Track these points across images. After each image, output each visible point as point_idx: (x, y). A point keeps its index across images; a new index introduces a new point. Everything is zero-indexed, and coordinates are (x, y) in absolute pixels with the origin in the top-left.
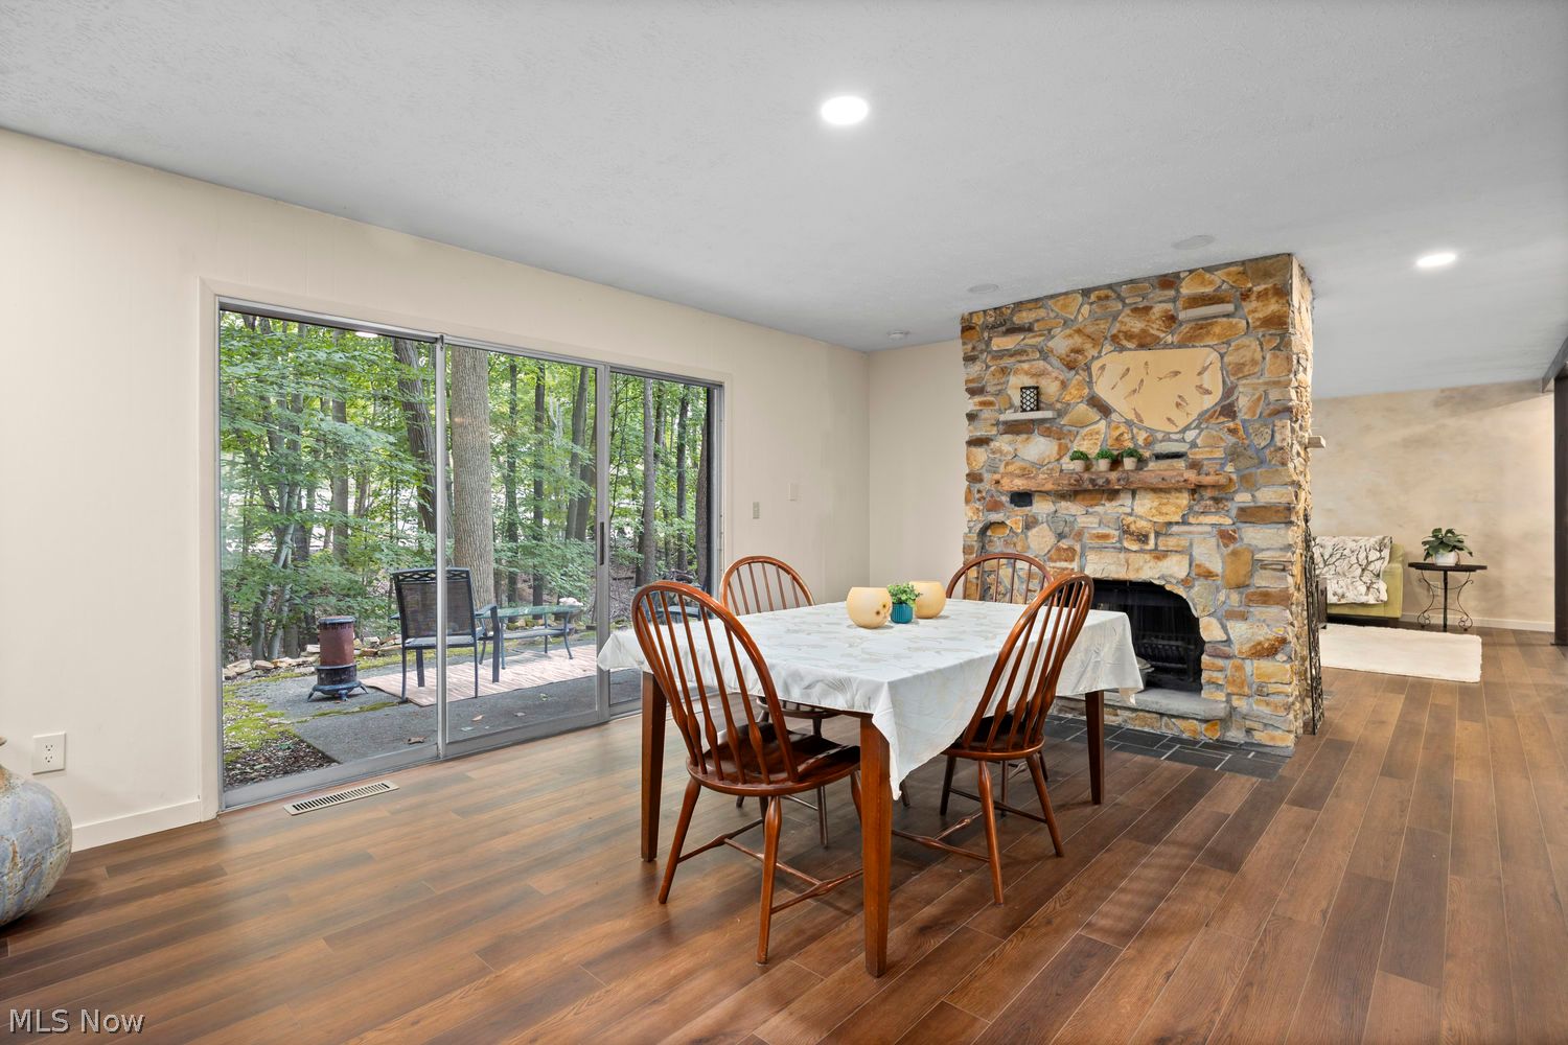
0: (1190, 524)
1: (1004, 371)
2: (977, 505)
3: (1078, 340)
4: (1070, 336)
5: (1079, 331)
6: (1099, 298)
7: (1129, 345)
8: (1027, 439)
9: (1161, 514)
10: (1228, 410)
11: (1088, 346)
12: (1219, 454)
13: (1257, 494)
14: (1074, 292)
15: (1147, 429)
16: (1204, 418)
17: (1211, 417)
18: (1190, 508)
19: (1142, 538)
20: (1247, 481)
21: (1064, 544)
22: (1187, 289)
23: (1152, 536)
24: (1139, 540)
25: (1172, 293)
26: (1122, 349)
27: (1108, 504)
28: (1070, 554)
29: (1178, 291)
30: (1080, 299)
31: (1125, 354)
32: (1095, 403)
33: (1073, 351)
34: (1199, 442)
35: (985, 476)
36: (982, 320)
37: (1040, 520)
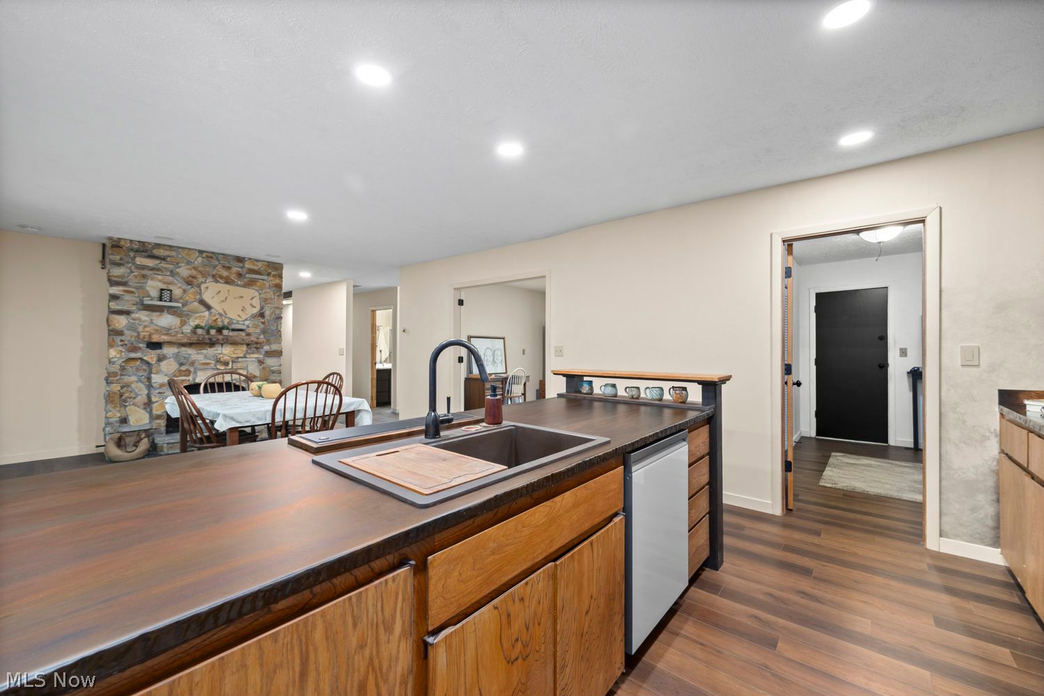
0: (247, 358)
1: (144, 276)
2: (120, 348)
3: (194, 272)
4: (190, 269)
5: (195, 268)
6: (207, 257)
7: (221, 281)
8: (161, 315)
9: (235, 354)
10: (262, 315)
11: (199, 276)
12: (258, 331)
13: (272, 346)
14: (196, 250)
15: (229, 318)
16: (254, 316)
17: (255, 317)
18: (247, 352)
19: (226, 364)
20: (268, 342)
21: (183, 368)
22: (248, 265)
23: (231, 363)
24: (224, 365)
25: (241, 265)
26: (217, 282)
27: (209, 349)
28: (188, 373)
29: (244, 265)
30: (197, 254)
31: (218, 284)
32: (202, 302)
33: (190, 276)
34: (250, 325)
35: (126, 332)
36: (129, 245)
37: (168, 356)
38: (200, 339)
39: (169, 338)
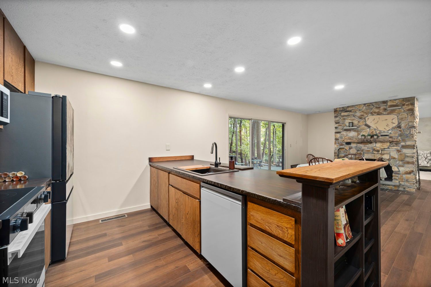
0: (390, 148)
1: (344, 119)
2: (338, 145)
3: (362, 113)
5: (363, 112)
6: (368, 105)
7: (375, 114)
8: (350, 132)
9: (383, 146)
10: (399, 127)
11: (365, 114)
12: (397, 135)
13: (406, 143)
14: (362, 104)
15: (379, 130)
16: (393, 128)
17: (395, 128)
18: (390, 146)
19: (378, 151)
20: (404, 140)
21: (359, 152)
22: (389, 104)
23: (380, 151)
24: (377, 152)
25: (386, 104)
26: (373, 115)
27: (369, 145)
28: (361, 154)
29: (387, 104)
30: (363, 106)
31: (374, 116)
32: (366, 125)
33: (361, 115)
34: (392, 133)
35: (340, 139)
36: (339, 109)
37: (353, 147)
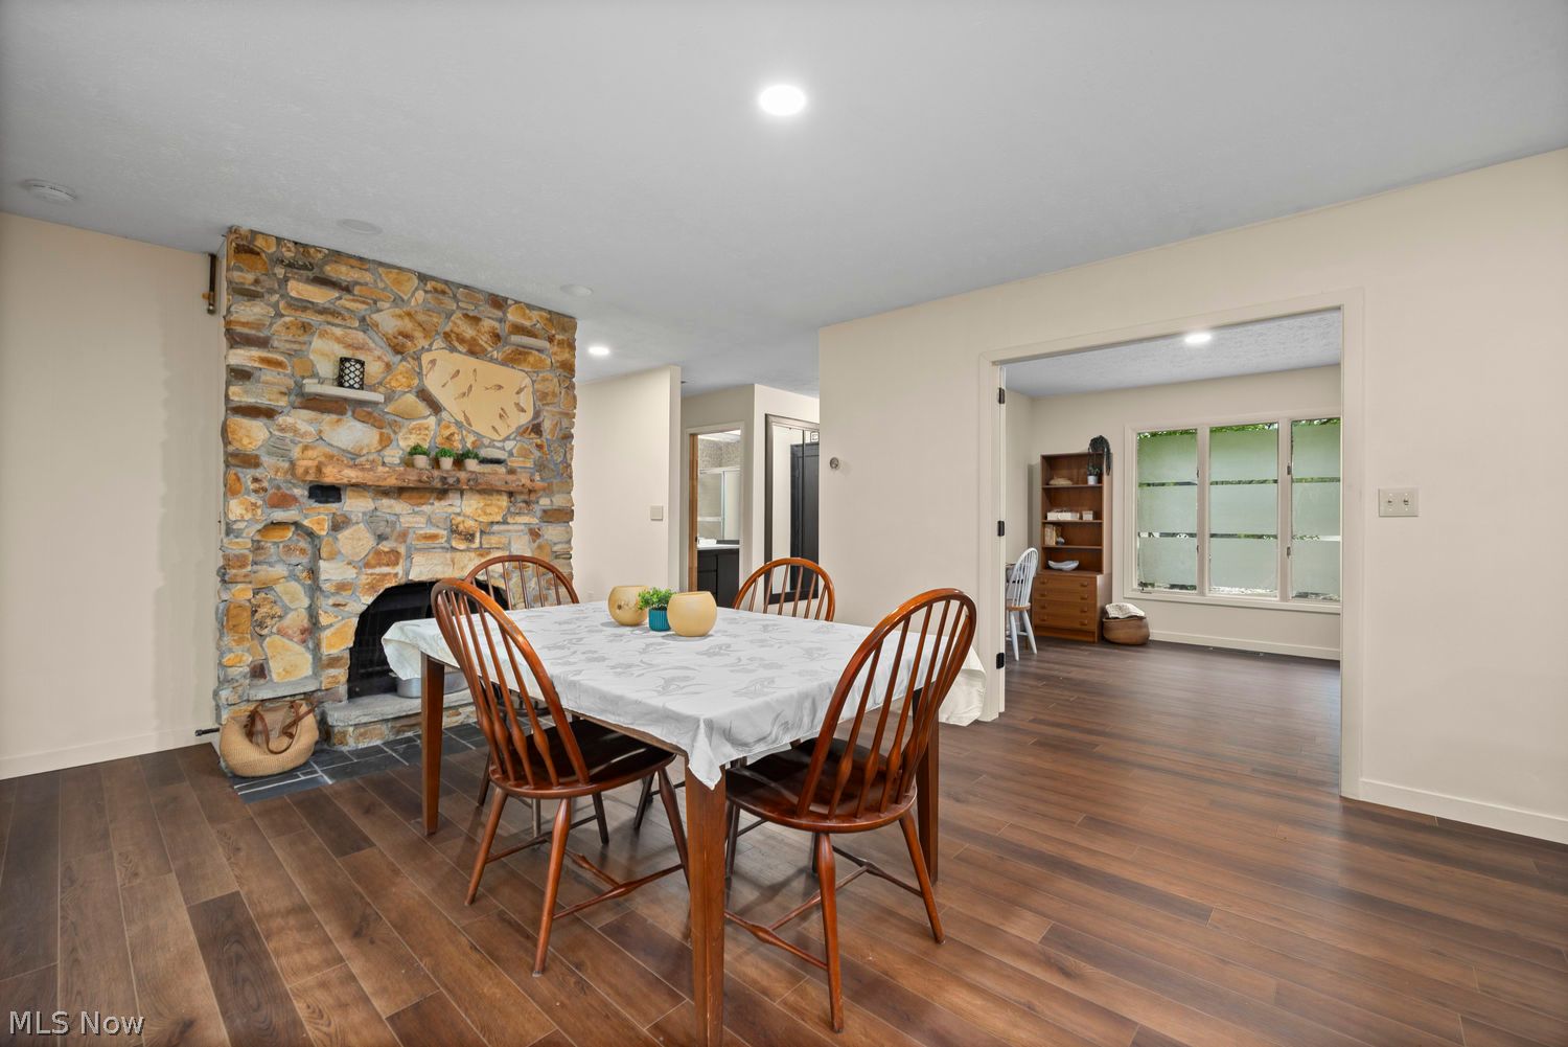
0: (508, 523)
1: (305, 327)
2: (253, 498)
3: (408, 325)
4: (400, 316)
5: (409, 314)
6: (436, 290)
7: (460, 348)
8: (338, 421)
9: (485, 514)
10: (537, 429)
11: (418, 334)
12: (530, 464)
13: (554, 500)
15: (476, 433)
16: (522, 432)
17: (525, 432)
18: (509, 510)
19: (469, 537)
20: (548, 491)
21: (385, 546)
22: (513, 316)
23: (478, 535)
24: (467, 539)
25: (499, 314)
26: (453, 349)
27: (437, 504)
28: (393, 557)
29: (505, 313)
30: (416, 281)
31: (456, 355)
32: (424, 396)
33: (401, 333)
34: (515, 451)
35: (265, 459)
36: (273, 249)
37: (354, 519)
38: (425, 478)
39: (360, 474)
